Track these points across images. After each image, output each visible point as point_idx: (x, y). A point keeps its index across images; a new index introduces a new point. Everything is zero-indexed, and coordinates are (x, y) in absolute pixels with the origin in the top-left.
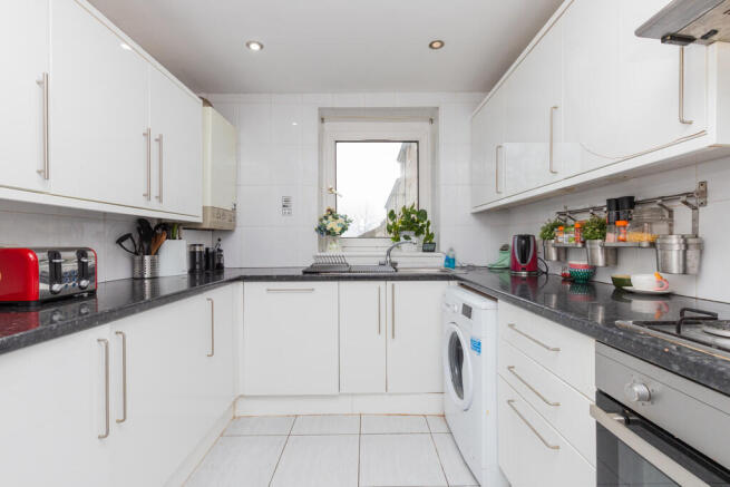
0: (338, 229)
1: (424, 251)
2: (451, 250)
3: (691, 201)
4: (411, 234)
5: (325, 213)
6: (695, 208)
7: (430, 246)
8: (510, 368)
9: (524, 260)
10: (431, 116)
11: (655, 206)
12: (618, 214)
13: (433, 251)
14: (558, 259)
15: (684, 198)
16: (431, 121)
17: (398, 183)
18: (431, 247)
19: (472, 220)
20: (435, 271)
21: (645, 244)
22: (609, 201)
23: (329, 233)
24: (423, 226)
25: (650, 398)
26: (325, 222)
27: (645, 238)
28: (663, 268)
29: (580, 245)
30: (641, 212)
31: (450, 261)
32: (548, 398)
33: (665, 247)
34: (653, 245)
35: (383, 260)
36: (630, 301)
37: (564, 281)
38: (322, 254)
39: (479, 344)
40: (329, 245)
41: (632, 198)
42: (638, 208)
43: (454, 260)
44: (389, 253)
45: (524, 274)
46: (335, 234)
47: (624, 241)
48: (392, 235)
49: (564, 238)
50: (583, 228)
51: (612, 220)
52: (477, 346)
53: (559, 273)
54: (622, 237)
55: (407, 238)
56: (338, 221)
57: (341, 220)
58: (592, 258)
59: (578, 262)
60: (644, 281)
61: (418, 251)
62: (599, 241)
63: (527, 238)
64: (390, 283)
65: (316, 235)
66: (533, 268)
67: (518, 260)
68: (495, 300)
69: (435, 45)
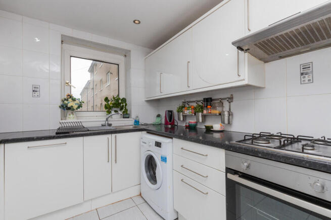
0: (75, 107)
1: (124, 118)
2: (137, 117)
3: (229, 100)
4: (118, 109)
5: (66, 97)
6: (230, 103)
7: (126, 115)
8: (182, 166)
9: (170, 121)
10: (126, 54)
11: (219, 101)
12: (207, 104)
13: (128, 118)
14: (183, 120)
15: (227, 99)
16: (126, 56)
17: (89, 83)
18: (128, 116)
19: (146, 104)
20: (131, 127)
21: (218, 114)
22: (204, 99)
23: (69, 109)
24: (123, 106)
25: (248, 167)
26: (66, 102)
27: (217, 112)
28: (223, 122)
29: (193, 115)
30: (215, 103)
31: (137, 122)
32: (203, 175)
33: (224, 115)
34: (220, 114)
35: (104, 123)
36: (212, 134)
37: (186, 128)
38: (63, 121)
39: (166, 158)
40: (68, 116)
41: (211, 98)
42: (213, 102)
43: (138, 121)
44: (107, 120)
45: (170, 126)
46: (73, 110)
47: (211, 113)
48: (107, 110)
49: (187, 112)
50: (195, 108)
51: (205, 105)
52: (164, 159)
53: (184, 125)
54: (210, 111)
55: (116, 111)
56: (76, 102)
57: (77, 102)
58: (198, 119)
59: (192, 121)
60: (217, 127)
61: (121, 118)
62: (200, 113)
63: (171, 112)
64: (114, 135)
65: (59, 110)
66: (173, 124)
67: (168, 121)
68: (172, 138)
69: (136, 22)
